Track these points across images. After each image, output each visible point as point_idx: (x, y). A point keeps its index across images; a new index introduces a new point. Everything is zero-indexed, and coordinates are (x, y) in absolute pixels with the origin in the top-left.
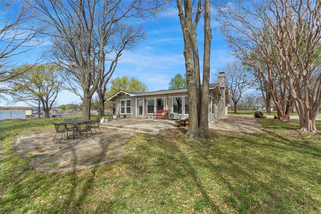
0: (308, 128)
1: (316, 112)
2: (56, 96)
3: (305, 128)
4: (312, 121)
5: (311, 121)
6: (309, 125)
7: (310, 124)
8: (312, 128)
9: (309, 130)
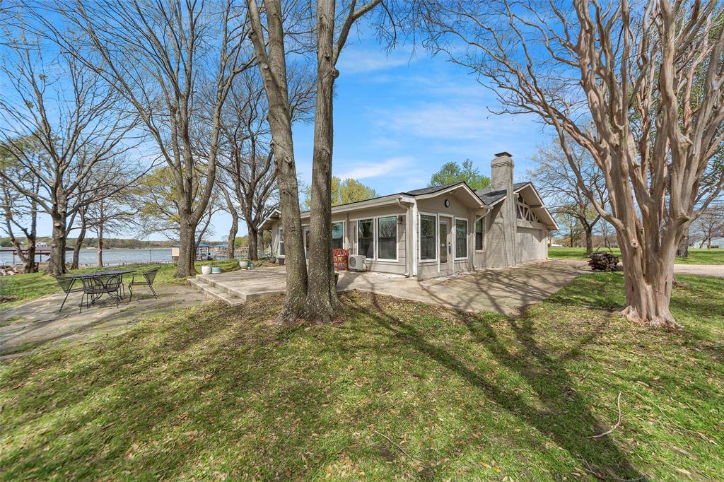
0: (641, 310)
1: (661, 260)
2: (209, 222)
3: (633, 307)
4: (653, 287)
5: (649, 287)
6: (644, 300)
7: (647, 295)
8: (653, 310)
9: (644, 313)
